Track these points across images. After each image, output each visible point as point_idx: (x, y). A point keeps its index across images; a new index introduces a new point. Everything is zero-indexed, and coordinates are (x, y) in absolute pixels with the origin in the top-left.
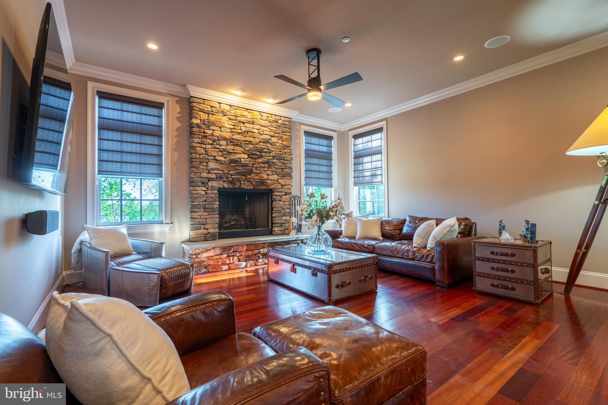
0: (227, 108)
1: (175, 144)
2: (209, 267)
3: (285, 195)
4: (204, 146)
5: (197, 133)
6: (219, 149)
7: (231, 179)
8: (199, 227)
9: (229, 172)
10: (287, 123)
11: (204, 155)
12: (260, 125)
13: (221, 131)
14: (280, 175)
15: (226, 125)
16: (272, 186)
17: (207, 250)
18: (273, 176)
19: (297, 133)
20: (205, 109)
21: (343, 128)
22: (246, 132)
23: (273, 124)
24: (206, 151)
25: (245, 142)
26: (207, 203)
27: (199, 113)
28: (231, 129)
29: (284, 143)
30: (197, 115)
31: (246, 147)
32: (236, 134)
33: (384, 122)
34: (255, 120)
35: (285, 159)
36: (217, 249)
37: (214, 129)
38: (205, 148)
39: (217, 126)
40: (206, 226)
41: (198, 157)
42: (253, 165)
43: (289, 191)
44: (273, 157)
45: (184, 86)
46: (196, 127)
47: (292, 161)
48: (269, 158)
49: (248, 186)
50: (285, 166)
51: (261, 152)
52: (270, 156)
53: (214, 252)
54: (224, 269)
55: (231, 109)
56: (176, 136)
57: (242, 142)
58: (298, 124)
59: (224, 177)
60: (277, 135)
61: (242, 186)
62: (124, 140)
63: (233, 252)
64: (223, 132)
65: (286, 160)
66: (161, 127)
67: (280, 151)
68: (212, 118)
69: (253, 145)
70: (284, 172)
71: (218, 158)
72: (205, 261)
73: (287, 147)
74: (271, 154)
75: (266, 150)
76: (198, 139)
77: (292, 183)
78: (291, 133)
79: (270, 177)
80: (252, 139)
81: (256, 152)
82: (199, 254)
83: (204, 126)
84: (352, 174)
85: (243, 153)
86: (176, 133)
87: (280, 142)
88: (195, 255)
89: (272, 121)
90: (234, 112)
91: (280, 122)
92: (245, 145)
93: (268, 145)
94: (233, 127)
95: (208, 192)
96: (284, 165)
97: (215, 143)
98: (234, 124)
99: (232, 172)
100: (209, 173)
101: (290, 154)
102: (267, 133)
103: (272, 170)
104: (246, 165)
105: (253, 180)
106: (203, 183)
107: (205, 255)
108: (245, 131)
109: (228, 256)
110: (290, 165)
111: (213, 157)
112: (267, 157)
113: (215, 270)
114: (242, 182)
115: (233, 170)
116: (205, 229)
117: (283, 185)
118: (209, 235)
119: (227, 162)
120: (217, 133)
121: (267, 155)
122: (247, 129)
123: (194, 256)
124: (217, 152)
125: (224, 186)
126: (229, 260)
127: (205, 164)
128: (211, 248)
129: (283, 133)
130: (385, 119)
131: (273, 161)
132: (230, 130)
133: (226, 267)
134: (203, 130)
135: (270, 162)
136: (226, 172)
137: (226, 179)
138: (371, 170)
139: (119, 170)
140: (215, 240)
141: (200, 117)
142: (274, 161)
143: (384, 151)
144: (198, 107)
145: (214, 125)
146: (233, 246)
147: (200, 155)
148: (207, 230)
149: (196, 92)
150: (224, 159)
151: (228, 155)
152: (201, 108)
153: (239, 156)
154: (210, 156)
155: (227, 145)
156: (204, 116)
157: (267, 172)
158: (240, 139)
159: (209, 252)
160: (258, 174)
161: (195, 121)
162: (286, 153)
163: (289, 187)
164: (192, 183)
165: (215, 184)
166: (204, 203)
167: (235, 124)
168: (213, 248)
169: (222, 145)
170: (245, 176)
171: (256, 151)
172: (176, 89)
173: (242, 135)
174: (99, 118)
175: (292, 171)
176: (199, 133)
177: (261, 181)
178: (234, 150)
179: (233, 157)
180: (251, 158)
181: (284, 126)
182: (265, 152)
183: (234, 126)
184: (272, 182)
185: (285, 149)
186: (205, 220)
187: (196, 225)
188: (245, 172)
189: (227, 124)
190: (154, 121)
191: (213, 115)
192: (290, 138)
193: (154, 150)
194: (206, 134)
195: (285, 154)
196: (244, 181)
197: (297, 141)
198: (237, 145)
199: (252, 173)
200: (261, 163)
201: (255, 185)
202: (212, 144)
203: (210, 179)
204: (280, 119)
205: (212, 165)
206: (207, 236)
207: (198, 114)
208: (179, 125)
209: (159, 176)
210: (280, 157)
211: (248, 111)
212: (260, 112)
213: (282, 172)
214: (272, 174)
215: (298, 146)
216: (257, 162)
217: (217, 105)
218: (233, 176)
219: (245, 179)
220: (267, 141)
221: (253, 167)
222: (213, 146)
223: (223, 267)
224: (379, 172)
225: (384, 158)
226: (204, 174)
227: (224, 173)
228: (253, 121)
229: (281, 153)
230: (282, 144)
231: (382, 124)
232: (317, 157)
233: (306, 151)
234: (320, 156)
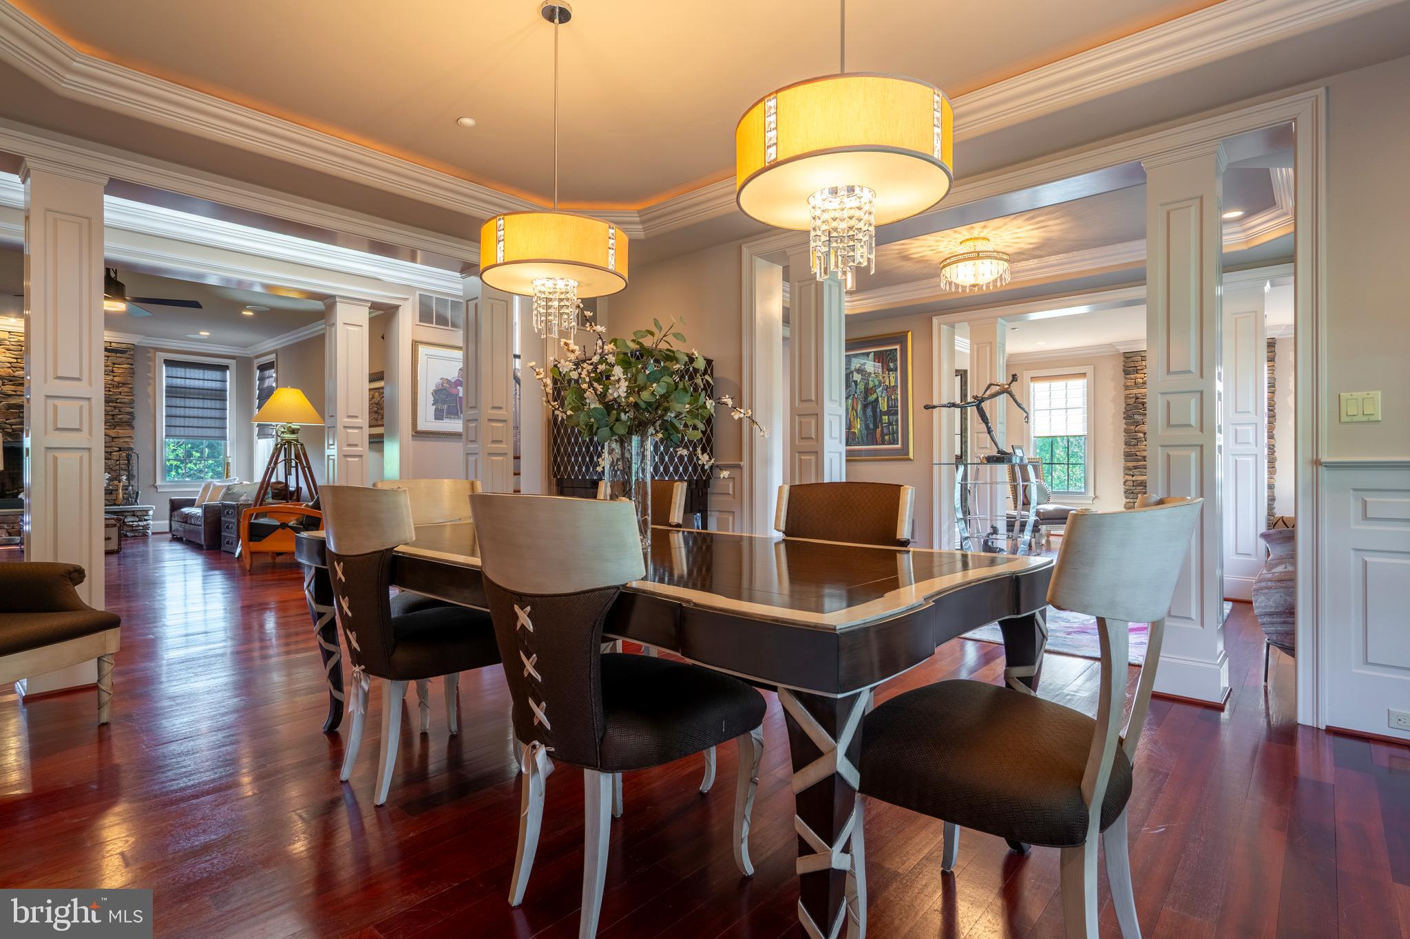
3: (120, 450)
19: (150, 363)
29: (116, 379)
33: (274, 356)
35: (118, 401)
43: (127, 446)
47: (134, 404)
58: (151, 351)
65: (120, 403)
67: (109, 391)
70: (116, 420)
73: (125, 384)
77: (133, 434)
78: (132, 364)
90: (14, 339)
99: (13, 421)
101: (130, 394)
110: (130, 410)
115: (15, 418)
129: (115, 366)
130: (275, 352)
132: (9, 365)
155: (4, 385)
163: (127, 440)
175: (134, 418)
178: (14, 390)
179: (12, 400)
185: (118, 387)
192: (132, 373)
197: (149, 375)
198: (21, 384)
215: (151, 381)
218: (12, 425)
229: (111, 393)
230: (113, 380)
231: (272, 357)
232: (193, 396)
233: (169, 389)
234: (199, 394)
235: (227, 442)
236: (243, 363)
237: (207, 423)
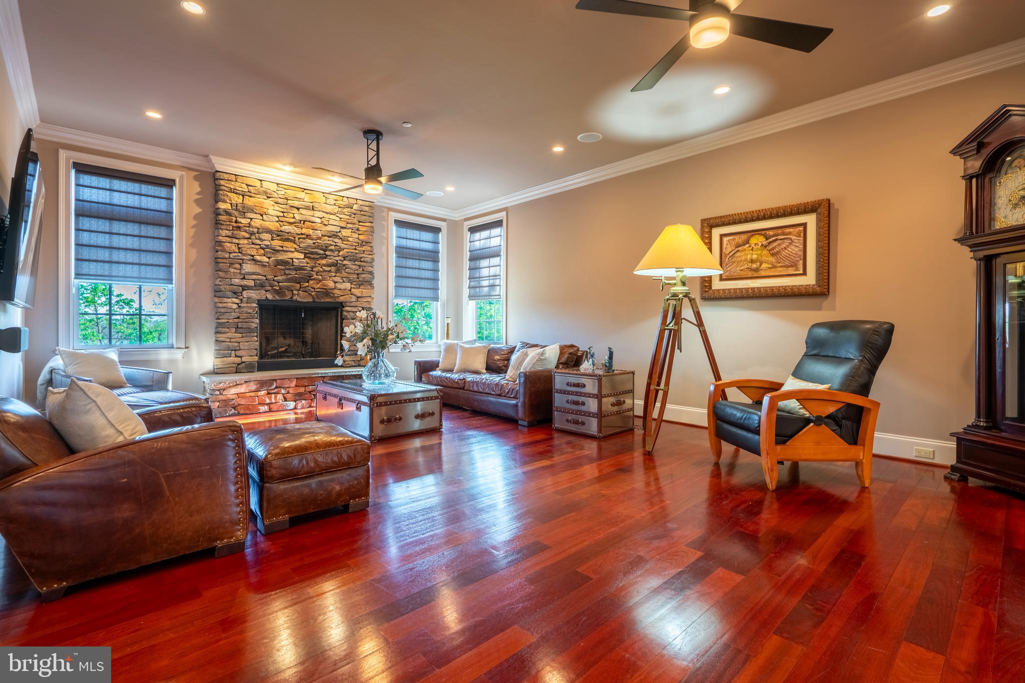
0: (273, 187)
1: (193, 237)
2: (239, 407)
4: (237, 241)
5: (225, 223)
6: (260, 245)
7: (277, 288)
8: (228, 354)
9: (275, 278)
10: (367, 209)
11: (236, 254)
12: (323, 212)
13: (262, 220)
14: (354, 283)
15: (271, 212)
16: (341, 298)
17: (236, 385)
18: (344, 284)
19: (384, 223)
20: (237, 188)
21: (457, 216)
22: (302, 222)
23: (344, 211)
24: (239, 248)
25: (301, 236)
26: (240, 320)
27: (229, 194)
28: (278, 217)
29: (361, 237)
30: (225, 198)
31: (302, 242)
32: (287, 224)
33: (504, 213)
34: (316, 205)
35: (362, 260)
36: (252, 384)
37: (251, 217)
38: (238, 244)
39: (256, 213)
40: (239, 353)
41: (227, 256)
42: (312, 268)
43: (368, 306)
44: (344, 258)
45: (207, 156)
46: (224, 214)
47: (373, 263)
48: (337, 258)
49: (304, 298)
50: (363, 270)
51: (325, 251)
52: (339, 256)
53: (247, 387)
54: (261, 411)
55: (279, 189)
56: (193, 227)
57: (295, 236)
58: (385, 210)
59: (267, 285)
60: (351, 226)
61: (294, 298)
62: (114, 231)
63: (276, 387)
64: (265, 221)
65: (364, 262)
66: (171, 213)
67: (355, 249)
68: (249, 202)
69: (313, 240)
70: (360, 279)
71: (258, 258)
72: (233, 399)
73: (367, 243)
74: (341, 253)
75: (333, 248)
76: (227, 232)
77: (373, 294)
78: (372, 223)
79: (338, 286)
80: (311, 232)
81: (317, 250)
82: (224, 390)
83: (236, 213)
84: (466, 283)
85: (298, 251)
86: (194, 222)
87: (356, 236)
88: (219, 390)
89: (342, 206)
90: (283, 193)
91: (355, 207)
92: (300, 240)
93: (336, 240)
94: (281, 214)
95: (242, 305)
96: (361, 269)
97: (253, 237)
98: (282, 210)
99: (279, 278)
100: (244, 278)
101: (371, 253)
102: (334, 224)
103: (342, 276)
104: (301, 268)
105: (312, 290)
106: (235, 293)
107: (234, 391)
108: (301, 221)
109: (268, 393)
110: (370, 269)
111: (250, 257)
112: (335, 257)
113: (248, 412)
114: (296, 292)
115: (281, 276)
116: (236, 356)
117: (358, 297)
118: (243, 365)
119: (272, 264)
120: (257, 222)
121: (335, 255)
122: (303, 218)
123: (218, 393)
124: (257, 249)
125: (267, 297)
126: (270, 399)
127: (238, 266)
128: (243, 382)
129: (360, 224)
130: (505, 209)
131: (344, 263)
132: (277, 219)
133: (266, 408)
134: (234, 219)
135: (340, 264)
136: (269, 277)
137: (269, 288)
138: (488, 278)
139: (106, 273)
140: (252, 372)
141: (231, 200)
142: (345, 262)
143: (503, 253)
144: (227, 185)
145: (252, 211)
146: (275, 380)
147: (230, 253)
148: (240, 359)
149: (222, 164)
150: (267, 260)
151: (273, 253)
152: (232, 187)
153: (291, 255)
154: (245, 255)
155: (272, 240)
156: (236, 199)
157: (334, 278)
158: (292, 231)
159: (239, 387)
160: (320, 281)
161: (222, 206)
162: (364, 251)
163: (369, 299)
164: (218, 292)
165: (254, 294)
166: (236, 320)
167: (285, 211)
168: (245, 382)
169: (264, 240)
170: (299, 283)
171: (318, 248)
172: (194, 161)
173: (295, 226)
174: (77, 200)
175: (374, 278)
176: (229, 223)
177: (325, 290)
178: (282, 247)
179: (282, 257)
180: (308, 258)
181: (362, 213)
182: (332, 250)
183: (283, 212)
184: (342, 292)
185: (362, 246)
186: (236, 344)
187: (223, 351)
188: (300, 277)
189: (273, 210)
190: (162, 205)
191: (251, 197)
192: (372, 231)
193: (161, 246)
194: (240, 225)
195: (362, 252)
196: (298, 290)
197: (383, 234)
198: (287, 240)
199: (312, 280)
200: (325, 265)
201: (315, 297)
202: (249, 238)
203: (245, 288)
204: (356, 204)
205: (248, 267)
206: (239, 366)
207: (227, 196)
208: (198, 210)
209: (168, 282)
210: (355, 258)
211: (306, 191)
212: (323, 193)
213: (358, 278)
214: (341, 281)
215: (385, 241)
216: (319, 264)
217: (258, 184)
218: (280, 284)
219: (300, 288)
220: (334, 235)
221: (312, 271)
222: (250, 240)
223: (260, 408)
224: (497, 282)
225: (503, 263)
226: (237, 280)
227: (266, 279)
228: (313, 206)
229: (357, 251)
230: (358, 238)
231: (502, 215)
232: (415, 258)
233: (398, 249)
234: (419, 255)
235: (439, 303)
236: (454, 226)
237: (423, 284)
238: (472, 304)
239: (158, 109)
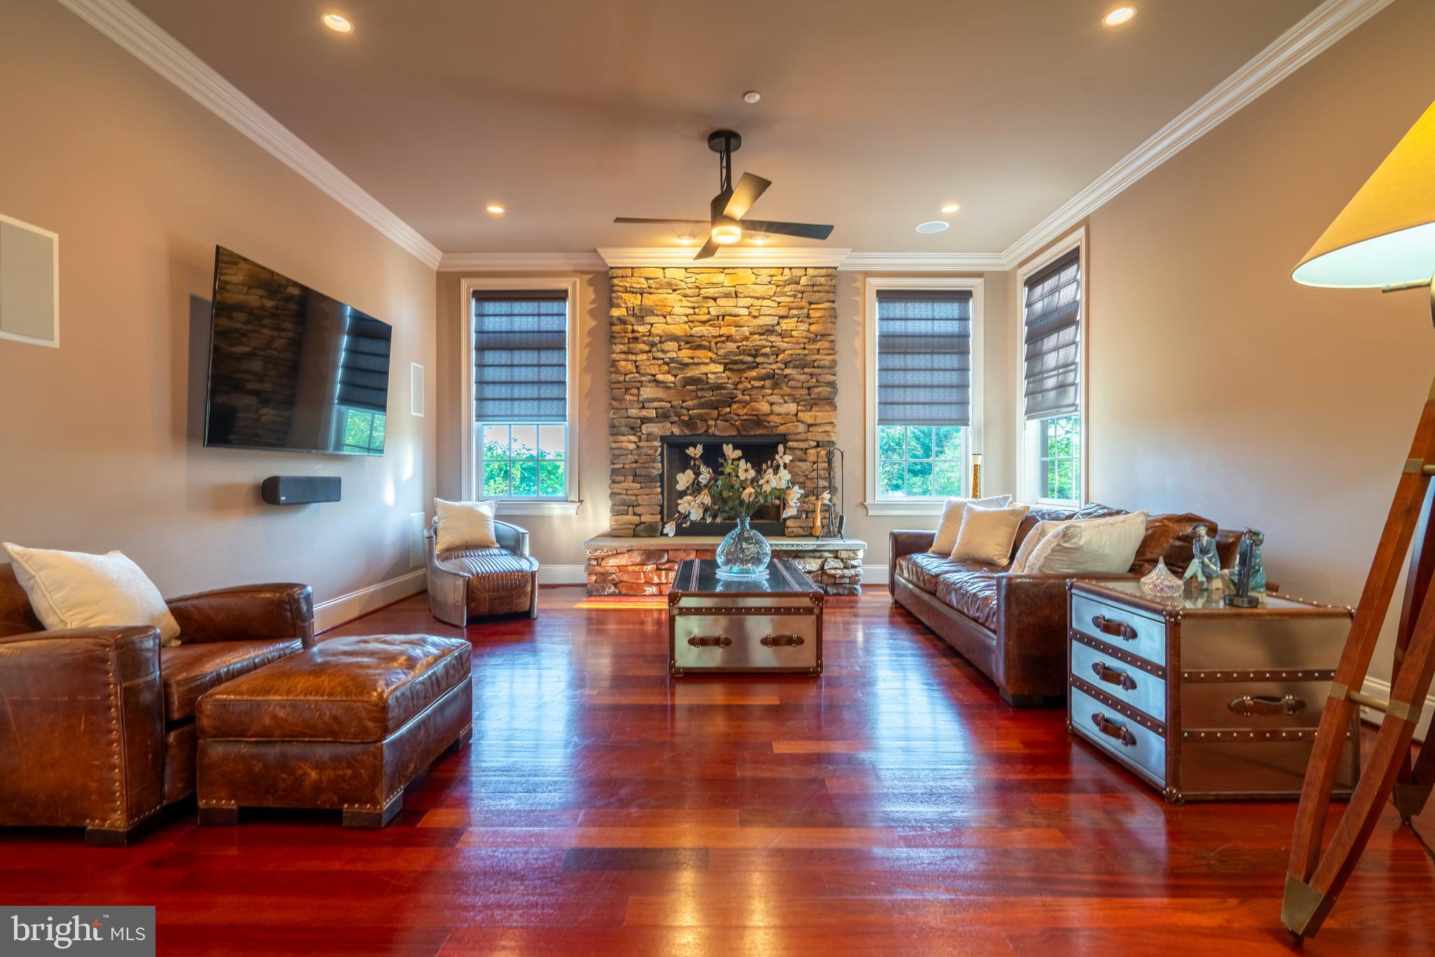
0: (681, 274)
1: (587, 358)
2: (620, 585)
3: (818, 446)
4: (634, 357)
5: (619, 335)
6: (663, 359)
7: (686, 418)
8: (623, 510)
9: (684, 405)
10: (822, 280)
11: (633, 375)
12: (751, 297)
13: (666, 323)
14: (802, 403)
15: (677, 310)
16: (781, 427)
17: (617, 554)
18: (786, 405)
19: (854, 299)
20: (634, 285)
21: (1005, 262)
22: (721, 318)
23: (786, 290)
24: (637, 367)
25: (719, 339)
26: (639, 465)
27: (623, 295)
28: (687, 316)
29: (813, 328)
30: (619, 301)
31: (720, 348)
32: (699, 324)
33: (1081, 232)
34: (739, 289)
35: (815, 364)
36: (636, 554)
37: (651, 321)
38: (635, 362)
39: (657, 316)
40: (638, 510)
41: (622, 379)
42: (737, 385)
43: (826, 439)
44: (785, 364)
45: (595, 251)
46: (618, 322)
47: (836, 369)
48: (774, 366)
49: (725, 430)
50: (818, 381)
51: (755, 356)
52: (777, 362)
53: (629, 558)
54: (647, 593)
55: (688, 275)
56: (587, 346)
57: (711, 339)
58: (859, 277)
59: (673, 414)
60: (795, 312)
61: (710, 431)
62: (516, 363)
63: (668, 561)
64: (670, 324)
65: (818, 367)
66: (564, 332)
67: (804, 348)
68: (649, 301)
69: (736, 342)
70: (813, 396)
71: (660, 377)
72: (612, 573)
73: (823, 335)
74: (780, 357)
75: (767, 350)
76: (621, 346)
77: (835, 418)
78: (833, 302)
79: (777, 409)
80: (733, 330)
81: (741, 357)
82: (603, 559)
83: (632, 320)
85: (712, 360)
86: (587, 340)
87: (804, 327)
88: (596, 559)
89: (781, 283)
90: (693, 280)
91: (803, 281)
92: (719, 345)
93: (772, 338)
94: (691, 311)
95: (641, 444)
96: (814, 380)
97: (654, 349)
98: (692, 305)
99: (690, 403)
100: (643, 407)
101: (831, 352)
102: (769, 312)
103: (781, 392)
104: (719, 387)
105: (736, 418)
106: (632, 428)
107: (612, 562)
108: (718, 317)
109: (658, 569)
110: (830, 378)
111: (649, 377)
112: (771, 364)
113: (631, 593)
114: (711, 423)
115: (692, 400)
116: (635, 514)
117: (810, 426)
118: (642, 527)
119: (678, 384)
120: (659, 328)
121: (770, 361)
122: (722, 311)
123: (595, 563)
124: (660, 366)
125: (672, 432)
126: (659, 577)
127: (635, 391)
128: (624, 550)
129: (812, 307)
130: (1083, 222)
131: (785, 373)
132: (685, 319)
133: (654, 590)
134: (630, 327)
135: (778, 374)
136: (675, 403)
137: (676, 419)
138: (1056, 372)
139: (509, 413)
140: (653, 537)
141: (625, 303)
142: (787, 371)
143: (1081, 315)
144: (621, 284)
145: (652, 313)
146: (667, 551)
147: (626, 375)
148: (638, 518)
149: (615, 257)
150: (673, 379)
151: (679, 368)
152: (627, 285)
153: (704, 369)
154: (643, 375)
155: (679, 350)
156: (632, 300)
157: (769, 398)
158: (706, 333)
159: (620, 557)
160: (747, 403)
161: (616, 313)
162: (819, 350)
163: (827, 428)
164: (614, 430)
165: (654, 429)
166: (634, 465)
167: (696, 305)
168: (628, 551)
169: (668, 352)
170: (717, 409)
171: (744, 354)
172: (585, 261)
173: (711, 325)
174: (478, 332)
175: (836, 392)
176: (623, 335)
177: (755, 418)
178: (693, 358)
179: (690, 373)
180: (730, 370)
181: (815, 288)
182: (765, 355)
183: (694, 308)
184: (783, 419)
185: (815, 341)
186: (634, 498)
187: (621, 506)
188: (718, 401)
189: (679, 306)
190: (554, 324)
191: (650, 293)
192: (833, 315)
193: (554, 374)
194: (637, 335)
195: (816, 352)
196: (716, 420)
197: (854, 318)
198: (699, 347)
199: (735, 402)
200: (754, 379)
201: (740, 427)
202: (650, 351)
203: (644, 420)
204: (806, 275)
205: (647, 392)
206: (638, 528)
207: (622, 298)
208: (593, 323)
209: (561, 418)
210: (803, 362)
211: (726, 271)
212: (752, 268)
213: (809, 395)
214: (782, 401)
215: (859, 329)
216: (746, 378)
217: (660, 274)
218: (691, 412)
219: (719, 416)
220: (768, 330)
221: (736, 389)
222: (650, 354)
223: (646, 588)
224: (1070, 378)
225: (1081, 336)
226: (634, 411)
227: (672, 407)
228: (736, 292)
229: (806, 352)
230: (808, 331)
231: (1078, 238)
232: (919, 351)
233: (884, 340)
234: (926, 346)
235: (970, 428)
236: (998, 282)
237: (939, 395)
238: (1034, 425)
239: (501, 201)
